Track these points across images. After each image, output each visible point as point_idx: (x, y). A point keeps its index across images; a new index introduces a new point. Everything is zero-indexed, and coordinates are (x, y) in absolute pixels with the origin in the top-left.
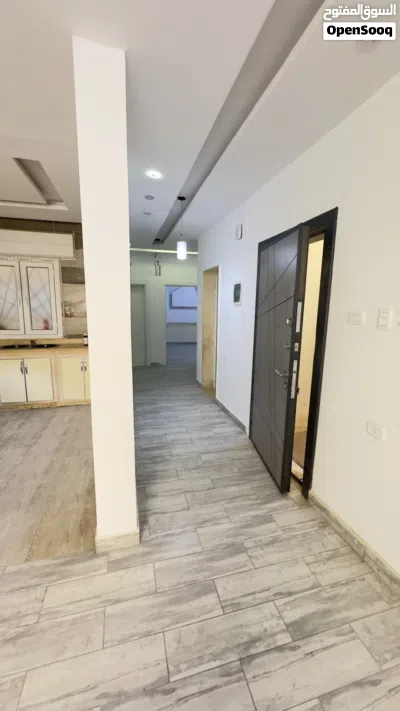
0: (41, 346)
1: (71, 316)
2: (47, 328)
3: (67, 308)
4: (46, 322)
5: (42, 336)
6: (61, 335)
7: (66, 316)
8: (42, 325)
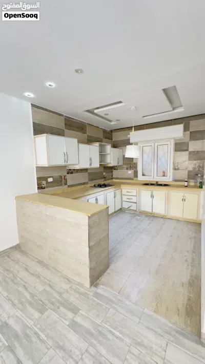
0: (161, 185)
1: (178, 169)
2: (164, 176)
3: (176, 165)
4: (164, 172)
5: (162, 180)
6: (171, 180)
7: (175, 169)
8: (162, 174)
